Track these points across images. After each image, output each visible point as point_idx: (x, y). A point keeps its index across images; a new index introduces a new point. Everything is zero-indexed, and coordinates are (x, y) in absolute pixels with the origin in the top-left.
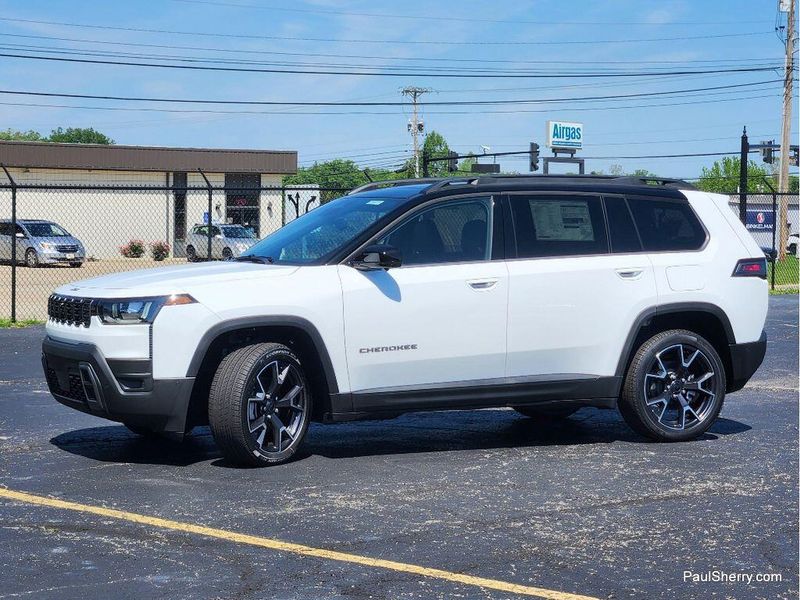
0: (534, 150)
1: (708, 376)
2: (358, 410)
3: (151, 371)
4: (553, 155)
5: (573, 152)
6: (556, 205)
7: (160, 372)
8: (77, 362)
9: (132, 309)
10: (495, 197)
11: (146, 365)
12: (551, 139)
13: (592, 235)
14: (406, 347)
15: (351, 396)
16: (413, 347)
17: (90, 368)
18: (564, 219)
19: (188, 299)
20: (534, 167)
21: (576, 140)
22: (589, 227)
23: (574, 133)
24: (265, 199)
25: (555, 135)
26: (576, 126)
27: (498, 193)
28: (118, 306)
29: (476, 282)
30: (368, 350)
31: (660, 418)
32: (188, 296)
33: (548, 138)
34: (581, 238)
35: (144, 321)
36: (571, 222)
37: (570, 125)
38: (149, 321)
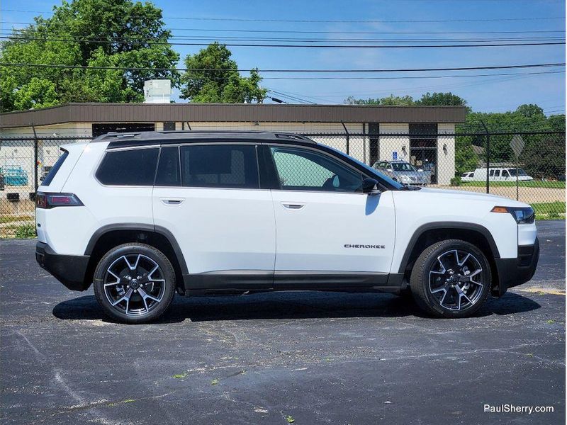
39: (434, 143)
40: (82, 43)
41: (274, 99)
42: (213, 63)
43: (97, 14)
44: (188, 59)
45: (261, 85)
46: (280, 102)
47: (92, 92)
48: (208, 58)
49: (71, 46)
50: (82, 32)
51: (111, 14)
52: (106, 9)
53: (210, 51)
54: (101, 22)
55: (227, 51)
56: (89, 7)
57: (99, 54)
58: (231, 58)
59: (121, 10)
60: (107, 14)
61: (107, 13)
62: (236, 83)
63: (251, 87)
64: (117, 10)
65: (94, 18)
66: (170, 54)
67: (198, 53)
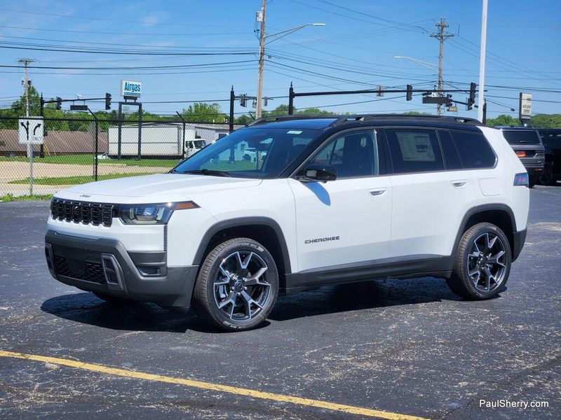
0: (108, 97)
1: (502, 253)
2: (302, 285)
3: (166, 261)
4: (124, 101)
5: (135, 98)
6: (411, 136)
8: (101, 253)
9: (147, 213)
11: (162, 256)
12: (124, 91)
13: (434, 157)
14: (333, 239)
15: (298, 275)
16: (338, 238)
17: (113, 258)
18: (417, 146)
19: (192, 205)
20: (108, 107)
21: (138, 92)
22: (431, 151)
23: (137, 88)
25: (126, 89)
26: (138, 84)
28: (135, 210)
29: (373, 191)
30: (310, 241)
31: (476, 284)
32: (192, 202)
33: (122, 91)
34: (428, 159)
35: (159, 222)
36: (421, 148)
37: (135, 83)
38: (164, 222)
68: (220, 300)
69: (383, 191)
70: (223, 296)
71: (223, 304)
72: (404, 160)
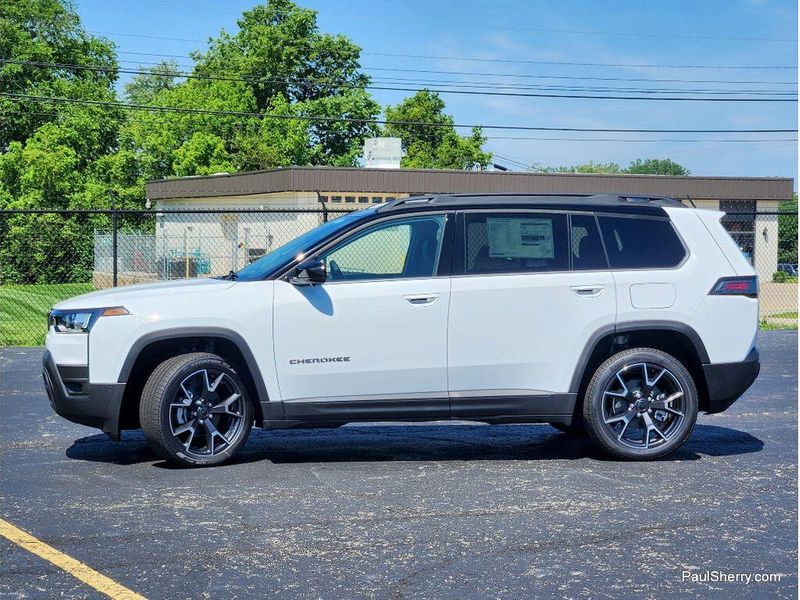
1: (678, 395)
3: (88, 377)
6: (516, 223)
7: (95, 378)
9: (78, 319)
10: (449, 215)
11: (84, 371)
13: (552, 253)
14: (339, 360)
15: (282, 404)
16: (346, 359)
18: (523, 237)
19: (123, 311)
22: (549, 245)
24: (760, 225)
27: (453, 211)
29: (412, 297)
30: (299, 362)
31: (620, 437)
34: (540, 255)
35: (85, 331)
36: (530, 240)
38: (88, 331)
39: (751, 227)
40: (255, 86)
41: (496, 166)
42: (423, 116)
43: (275, 48)
44: (389, 110)
45: (485, 149)
46: (505, 169)
47: (272, 152)
48: (416, 111)
49: (241, 91)
50: (256, 72)
51: (293, 49)
52: (286, 43)
53: (418, 100)
54: (279, 59)
55: (440, 101)
56: (265, 40)
57: (278, 102)
58: (444, 111)
59: (306, 45)
60: (288, 49)
61: (287, 47)
62: (454, 143)
63: (474, 150)
64: (301, 44)
65: (271, 53)
66: (369, 105)
67: (402, 103)
68: (176, 425)
69: (434, 298)
70: (180, 421)
71: (179, 432)
72: (491, 256)
